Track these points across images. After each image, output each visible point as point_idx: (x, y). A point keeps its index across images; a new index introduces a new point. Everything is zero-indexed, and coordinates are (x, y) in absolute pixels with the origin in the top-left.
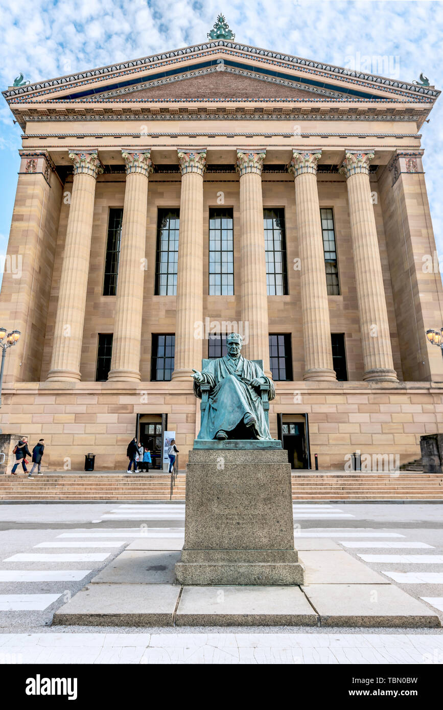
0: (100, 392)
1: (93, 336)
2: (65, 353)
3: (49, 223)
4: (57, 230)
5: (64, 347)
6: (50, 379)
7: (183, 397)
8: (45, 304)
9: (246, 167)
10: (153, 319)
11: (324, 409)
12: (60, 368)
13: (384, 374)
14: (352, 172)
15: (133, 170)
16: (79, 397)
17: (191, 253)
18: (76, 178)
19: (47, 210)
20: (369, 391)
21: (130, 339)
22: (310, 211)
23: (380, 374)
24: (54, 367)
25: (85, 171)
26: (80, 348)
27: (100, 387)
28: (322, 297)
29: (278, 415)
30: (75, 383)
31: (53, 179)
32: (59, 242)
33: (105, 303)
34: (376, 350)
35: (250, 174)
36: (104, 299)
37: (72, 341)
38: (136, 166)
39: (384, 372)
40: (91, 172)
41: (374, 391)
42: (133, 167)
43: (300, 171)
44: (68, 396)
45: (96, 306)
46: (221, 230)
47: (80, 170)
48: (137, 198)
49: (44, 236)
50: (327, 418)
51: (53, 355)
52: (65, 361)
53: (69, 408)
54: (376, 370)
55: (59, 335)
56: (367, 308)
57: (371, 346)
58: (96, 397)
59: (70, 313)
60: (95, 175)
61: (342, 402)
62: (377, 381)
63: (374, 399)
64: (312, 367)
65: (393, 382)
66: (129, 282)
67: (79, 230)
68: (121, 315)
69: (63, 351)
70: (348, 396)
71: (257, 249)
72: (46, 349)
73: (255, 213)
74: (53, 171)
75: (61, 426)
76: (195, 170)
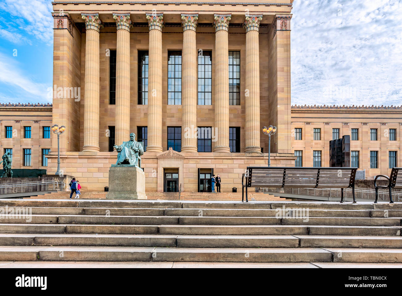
0: (109, 157)
1: (105, 128)
2: (91, 137)
3: (75, 60)
4: (80, 64)
5: (90, 134)
6: (84, 150)
7: (152, 160)
8: (78, 110)
9: (186, 26)
10: (137, 118)
11: (222, 166)
12: (88, 145)
13: (253, 149)
14: (249, 29)
15: (120, 27)
16: (99, 159)
17: (155, 81)
18: (87, 32)
19: (73, 52)
20: (245, 158)
21: (124, 129)
22: (222, 55)
23: (252, 149)
24: (86, 144)
25: (92, 27)
26: (98, 134)
27: (109, 155)
28: (225, 107)
29: (199, 169)
30: (97, 152)
31: (74, 32)
32: (82, 72)
33: (111, 109)
34: (251, 136)
35: (189, 31)
36: (110, 107)
37: (93, 131)
38: (122, 25)
39: (254, 148)
40: (96, 28)
41: (247, 158)
42: (120, 25)
43: (218, 29)
44: (94, 159)
45: (106, 110)
46: (175, 64)
47: (89, 27)
48: (123, 46)
49: (73, 69)
50: (222, 170)
51: (85, 138)
52: (91, 141)
53: (95, 165)
54: (250, 147)
55: (86, 127)
56: (249, 113)
57: (249, 134)
58: (108, 160)
59: (91, 115)
60: (98, 30)
61: (231, 163)
62: (249, 153)
63: (247, 161)
64: (218, 145)
65: (258, 153)
66: (122, 98)
67: (92, 66)
68: (118, 116)
69: (90, 136)
70: (234, 160)
71: (191, 79)
72: (81, 135)
73: (191, 56)
74: (73, 26)
75: (92, 174)
76: (156, 27)
